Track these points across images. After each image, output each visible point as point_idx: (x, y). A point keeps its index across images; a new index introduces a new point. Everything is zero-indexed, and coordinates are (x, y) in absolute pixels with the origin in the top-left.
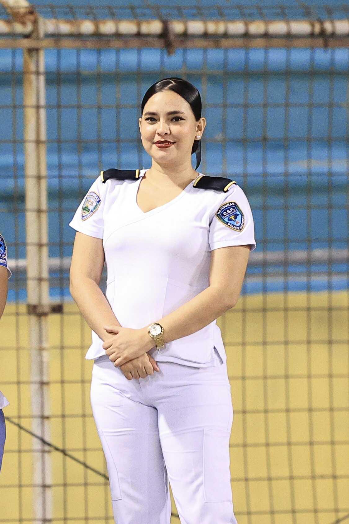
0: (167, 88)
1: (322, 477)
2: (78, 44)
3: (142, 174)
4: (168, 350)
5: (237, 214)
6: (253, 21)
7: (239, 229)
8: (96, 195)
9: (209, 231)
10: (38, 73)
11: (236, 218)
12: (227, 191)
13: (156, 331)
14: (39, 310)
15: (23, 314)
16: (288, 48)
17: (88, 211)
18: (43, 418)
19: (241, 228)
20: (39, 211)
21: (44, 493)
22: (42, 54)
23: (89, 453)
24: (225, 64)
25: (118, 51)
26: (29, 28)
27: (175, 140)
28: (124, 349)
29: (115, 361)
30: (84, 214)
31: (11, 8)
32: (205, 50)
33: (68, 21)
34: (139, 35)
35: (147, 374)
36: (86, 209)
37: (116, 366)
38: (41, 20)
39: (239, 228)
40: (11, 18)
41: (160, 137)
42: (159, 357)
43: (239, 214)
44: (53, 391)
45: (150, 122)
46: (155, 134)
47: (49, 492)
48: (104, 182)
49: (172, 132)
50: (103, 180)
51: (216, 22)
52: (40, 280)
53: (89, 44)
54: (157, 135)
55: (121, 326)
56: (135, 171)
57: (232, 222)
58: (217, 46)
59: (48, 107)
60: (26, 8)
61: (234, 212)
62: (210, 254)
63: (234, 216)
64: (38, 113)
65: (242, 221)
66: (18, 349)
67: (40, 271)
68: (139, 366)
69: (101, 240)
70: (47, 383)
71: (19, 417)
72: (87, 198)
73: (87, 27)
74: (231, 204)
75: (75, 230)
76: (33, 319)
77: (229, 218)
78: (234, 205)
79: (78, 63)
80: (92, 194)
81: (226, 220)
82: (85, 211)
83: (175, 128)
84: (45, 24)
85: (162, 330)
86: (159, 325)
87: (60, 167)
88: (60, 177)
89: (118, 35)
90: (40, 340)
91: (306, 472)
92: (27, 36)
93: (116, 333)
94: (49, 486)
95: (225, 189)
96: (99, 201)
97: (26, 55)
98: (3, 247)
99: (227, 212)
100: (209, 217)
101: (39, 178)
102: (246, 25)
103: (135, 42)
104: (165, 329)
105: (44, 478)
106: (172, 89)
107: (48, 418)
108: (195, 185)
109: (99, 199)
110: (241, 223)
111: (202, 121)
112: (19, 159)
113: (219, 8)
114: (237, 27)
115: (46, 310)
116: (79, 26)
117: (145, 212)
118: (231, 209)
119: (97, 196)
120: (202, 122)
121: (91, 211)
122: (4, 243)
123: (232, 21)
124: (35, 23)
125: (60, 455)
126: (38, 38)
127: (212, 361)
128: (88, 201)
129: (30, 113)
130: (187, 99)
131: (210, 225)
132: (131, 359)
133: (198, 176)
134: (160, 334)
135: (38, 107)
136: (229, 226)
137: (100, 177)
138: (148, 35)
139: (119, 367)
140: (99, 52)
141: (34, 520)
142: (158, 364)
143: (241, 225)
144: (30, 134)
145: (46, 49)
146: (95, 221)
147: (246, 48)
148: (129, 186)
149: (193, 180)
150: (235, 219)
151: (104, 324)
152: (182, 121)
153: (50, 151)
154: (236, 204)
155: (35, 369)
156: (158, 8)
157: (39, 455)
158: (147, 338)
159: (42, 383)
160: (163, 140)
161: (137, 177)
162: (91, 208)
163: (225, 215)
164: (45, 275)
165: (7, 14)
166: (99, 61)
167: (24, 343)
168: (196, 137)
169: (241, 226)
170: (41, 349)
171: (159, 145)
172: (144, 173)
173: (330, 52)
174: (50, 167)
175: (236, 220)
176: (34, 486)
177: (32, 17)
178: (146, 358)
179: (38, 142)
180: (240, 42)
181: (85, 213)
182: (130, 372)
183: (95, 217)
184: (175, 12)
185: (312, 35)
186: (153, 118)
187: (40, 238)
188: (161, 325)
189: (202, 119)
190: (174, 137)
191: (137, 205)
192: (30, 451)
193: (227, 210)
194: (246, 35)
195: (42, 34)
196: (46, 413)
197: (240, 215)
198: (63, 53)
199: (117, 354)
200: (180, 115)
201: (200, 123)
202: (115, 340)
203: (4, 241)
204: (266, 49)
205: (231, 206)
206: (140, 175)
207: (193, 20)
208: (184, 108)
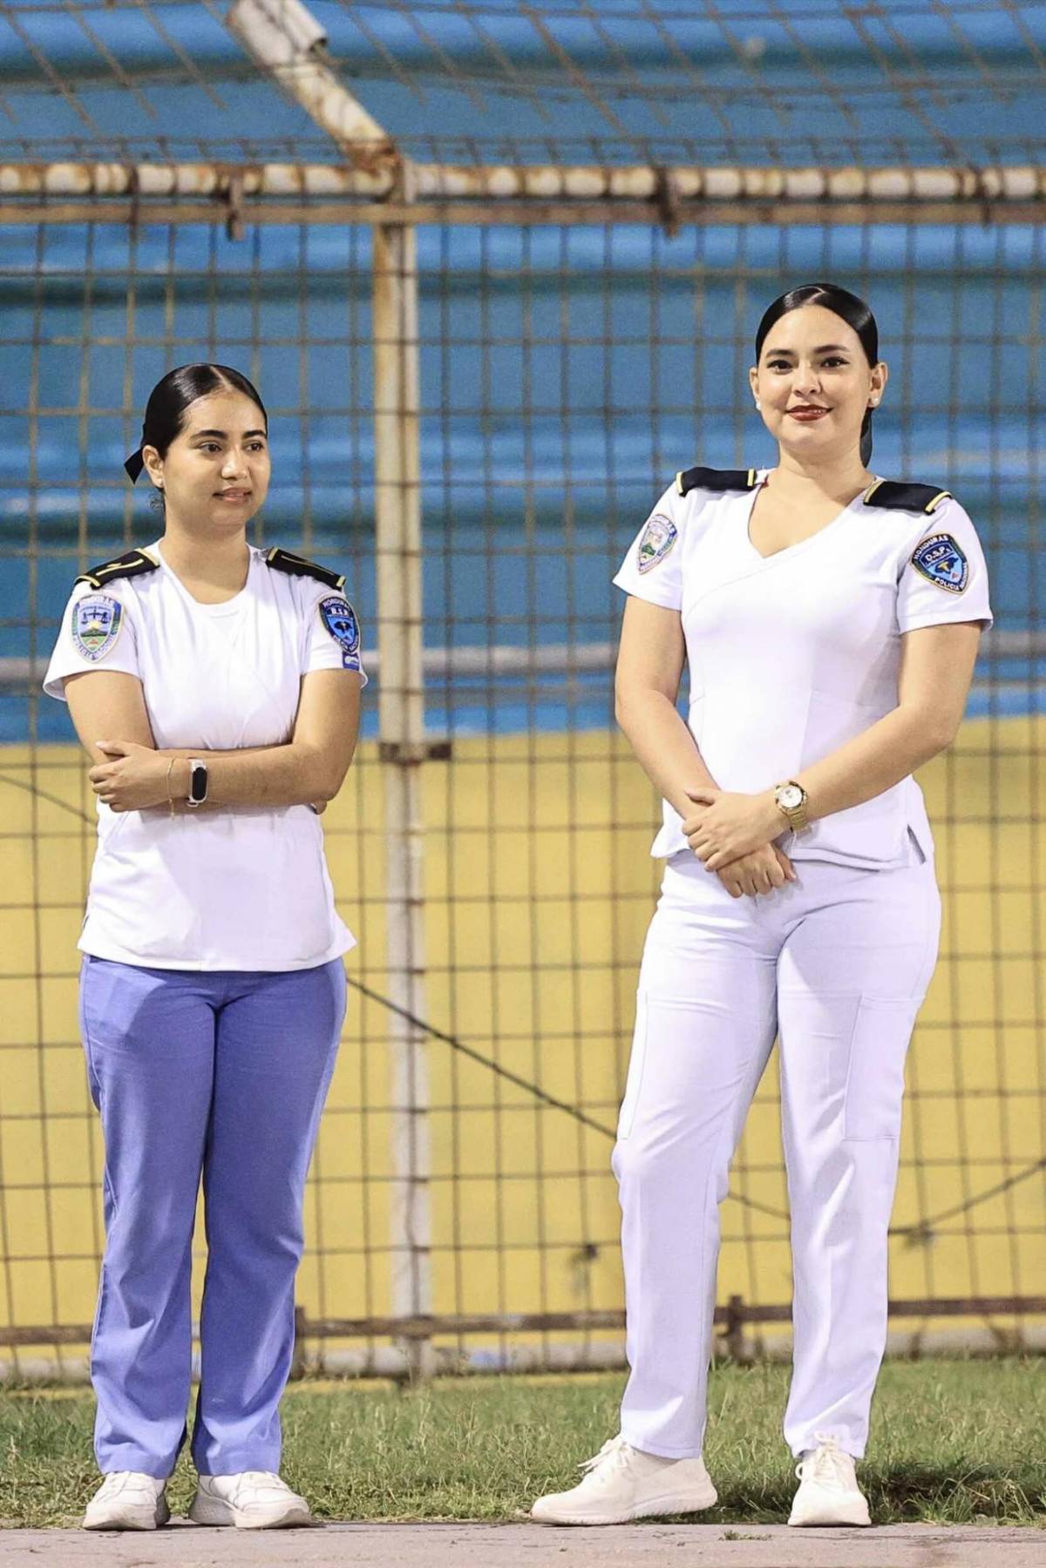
0: (810, 300)
1: (977, 1093)
2: (484, 214)
3: (760, 479)
4: (815, 836)
5: (953, 558)
6: (839, 169)
7: (957, 588)
8: (667, 522)
9: (897, 594)
10: (402, 274)
11: (951, 565)
12: (933, 511)
13: (792, 799)
14: (403, 754)
15: (370, 762)
16: (911, 224)
17: (652, 553)
18: (413, 972)
19: (962, 586)
20: (404, 554)
21: (412, 1123)
22: (411, 235)
23: (503, 1044)
24: (783, 254)
25: (565, 228)
26: (384, 182)
27: (832, 405)
28: (727, 836)
29: (707, 860)
30: (643, 560)
31: (349, 142)
32: (742, 226)
33: (466, 170)
34: (607, 196)
35: (772, 885)
36: (647, 549)
37: (709, 870)
38: (409, 168)
39: (959, 587)
40: (348, 162)
41: (800, 399)
42: (796, 851)
43: (957, 559)
44: (432, 919)
45: (778, 370)
46: (791, 392)
47: (423, 1123)
48: (683, 494)
49: (825, 388)
50: (681, 491)
51: (765, 171)
52: (406, 693)
53: (508, 216)
54: (793, 396)
55: (719, 789)
56: (747, 473)
57: (943, 575)
58: (767, 220)
59: (423, 342)
60: (378, 141)
61: (947, 554)
62: (899, 640)
63: (947, 563)
64: (402, 354)
65: (963, 572)
66: (361, 833)
67: (406, 677)
68: (755, 870)
69: (677, 614)
70: (420, 903)
71: (363, 971)
72: (648, 527)
73: (503, 180)
74: (941, 539)
75: (625, 592)
76: (392, 772)
77: (937, 566)
78: (946, 539)
79: (485, 252)
80: (658, 519)
81: (932, 570)
82: (644, 554)
83: (830, 380)
84: (416, 174)
85: (805, 798)
86: (797, 786)
87: (447, 462)
88: (447, 484)
89: (564, 197)
90: (406, 815)
91: (945, 1081)
92: (380, 199)
93: (709, 801)
94: (423, 1111)
95: (929, 509)
96: (674, 533)
97: (379, 237)
98: (353, 630)
99: (933, 555)
100: (896, 565)
101: (404, 486)
102: (826, 176)
103: (601, 212)
104: (809, 795)
105: (412, 1096)
106: (821, 302)
107: (421, 972)
108: (867, 501)
109: (673, 530)
110: (962, 576)
111: (880, 370)
112: (364, 447)
113: (770, 144)
114: (807, 182)
115: (418, 753)
116: (485, 179)
117: (765, 557)
118: (942, 549)
119: (670, 523)
120: (881, 373)
121: (658, 554)
122: (354, 621)
123: (797, 169)
124: (397, 171)
125: (445, 1047)
126: (402, 203)
127: (905, 855)
128: (651, 532)
129: (387, 356)
130: (852, 323)
131: (898, 580)
132: (738, 855)
133: (874, 482)
134: (800, 805)
135: (402, 343)
136: (938, 582)
137: (674, 484)
138: (627, 198)
139: (715, 872)
140: (526, 229)
141: (394, 1179)
142: (795, 864)
143: (961, 580)
144: (387, 398)
145: (416, 224)
146: (665, 575)
147: (827, 224)
148: (733, 504)
149: (863, 489)
150: (950, 568)
151: (685, 785)
152: (843, 366)
153: (426, 432)
154: (952, 539)
155: (395, 873)
156: (646, 142)
157: (402, 1047)
158: (773, 814)
159: (410, 903)
160: (807, 404)
161: (750, 483)
162: (657, 547)
163: (928, 560)
164: (416, 682)
165: (340, 153)
166: (526, 251)
167: (372, 820)
168: (870, 400)
169: (963, 583)
170: (407, 833)
171: (800, 414)
172: (765, 476)
173: (994, 232)
174: (426, 464)
175: (953, 570)
176: (390, 1109)
177: (391, 161)
178: (771, 854)
179: (402, 413)
180: (811, 211)
181: (645, 557)
182: (739, 883)
183: (665, 566)
184: (682, 150)
185: (959, 198)
186: (784, 362)
187: (406, 606)
188: (800, 785)
189: (881, 364)
190: (830, 398)
191: (748, 540)
192: (385, 1039)
193: (933, 550)
194: (825, 198)
195: (410, 195)
196: (419, 963)
197: (959, 562)
198: (454, 231)
199: (711, 846)
200: (840, 354)
201: (877, 372)
202: (706, 817)
203: (355, 615)
204: (867, 224)
205: (942, 542)
206: (757, 482)
207: (719, 167)
208: (847, 339)
